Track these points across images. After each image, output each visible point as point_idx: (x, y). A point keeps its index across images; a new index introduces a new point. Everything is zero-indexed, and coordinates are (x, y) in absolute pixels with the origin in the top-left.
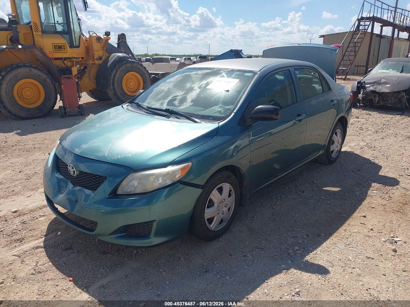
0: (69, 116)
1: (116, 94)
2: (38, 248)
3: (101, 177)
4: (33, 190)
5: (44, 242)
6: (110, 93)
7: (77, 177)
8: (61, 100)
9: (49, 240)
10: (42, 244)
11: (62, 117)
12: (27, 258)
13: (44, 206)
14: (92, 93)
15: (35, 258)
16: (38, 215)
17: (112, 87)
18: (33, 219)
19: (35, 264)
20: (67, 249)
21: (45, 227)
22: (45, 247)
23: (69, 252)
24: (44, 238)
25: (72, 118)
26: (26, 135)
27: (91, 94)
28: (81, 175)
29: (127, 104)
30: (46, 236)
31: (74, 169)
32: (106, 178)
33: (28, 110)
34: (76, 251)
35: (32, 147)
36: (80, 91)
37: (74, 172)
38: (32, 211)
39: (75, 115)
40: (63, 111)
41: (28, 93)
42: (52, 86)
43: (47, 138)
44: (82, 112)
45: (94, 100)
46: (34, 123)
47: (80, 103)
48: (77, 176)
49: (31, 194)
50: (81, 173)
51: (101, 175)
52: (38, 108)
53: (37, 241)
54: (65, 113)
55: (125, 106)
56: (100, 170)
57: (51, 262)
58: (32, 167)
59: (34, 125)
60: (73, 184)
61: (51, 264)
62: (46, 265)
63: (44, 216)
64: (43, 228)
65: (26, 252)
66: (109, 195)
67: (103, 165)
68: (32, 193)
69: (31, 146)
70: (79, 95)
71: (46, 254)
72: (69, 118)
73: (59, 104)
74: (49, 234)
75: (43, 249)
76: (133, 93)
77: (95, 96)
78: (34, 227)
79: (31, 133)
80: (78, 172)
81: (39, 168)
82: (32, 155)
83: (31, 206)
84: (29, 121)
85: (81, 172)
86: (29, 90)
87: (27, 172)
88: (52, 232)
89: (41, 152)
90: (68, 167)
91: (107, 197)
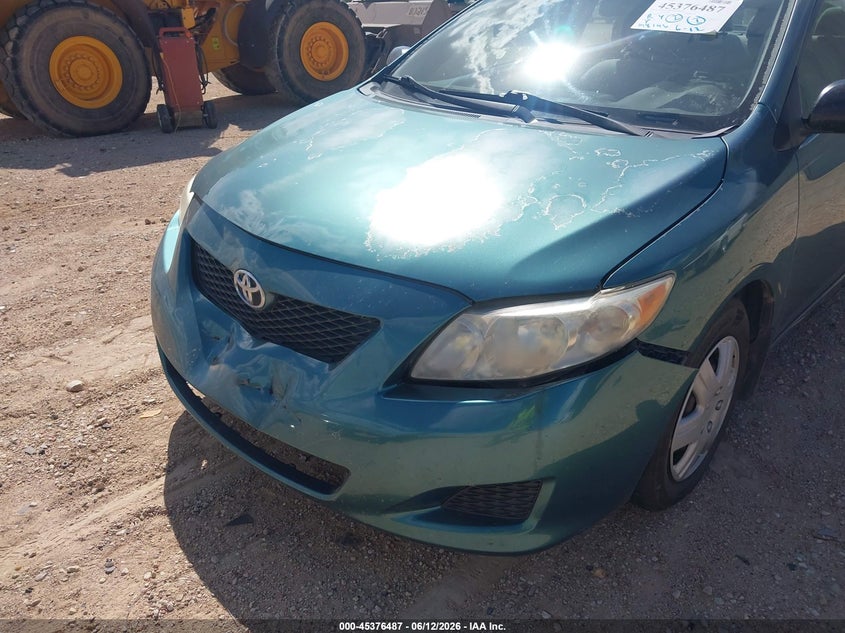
0: (181, 129)
1: (285, 77)
2: (150, 513)
3: (357, 319)
4: (117, 322)
5: (167, 493)
6: (272, 74)
7: (266, 312)
8: (160, 88)
9: (181, 485)
10: (161, 502)
11: (166, 131)
12: (121, 550)
13: (153, 374)
14: (228, 77)
15: (147, 552)
16: (140, 401)
17: (276, 59)
18: (129, 412)
19: (148, 575)
20: (235, 522)
21: (162, 443)
22: (169, 512)
23: (243, 530)
24: (163, 480)
25: (189, 132)
26: (86, 174)
27: (224, 79)
28: (280, 306)
29: (372, 85)
30: (168, 470)
31: (258, 288)
32: (374, 325)
33: (87, 113)
34: (265, 532)
35: (104, 203)
36: (204, 69)
37: (256, 296)
38: (120, 387)
39: (195, 128)
40: (167, 116)
41: (83, 71)
42: (137, 55)
43: (137, 180)
44: (212, 119)
45: (231, 93)
46: (103, 145)
47: (205, 98)
48: (268, 308)
49: (112, 334)
50: (280, 301)
51: (355, 312)
52: (108, 109)
53: (145, 489)
54: (173, 122)
55: (367, 89)
56: (352, 298)
57: (196, 570)
58: (107, 256)
59: (102, 150)
60: (252, 332)
61: (194, 575)
62: (182, 580)
63: (154, 403)
64: (157, 443)
65: (119, 527)
66: (387, 384)
67: (361, 280)
68: (117, 332)
69: (100, 200)
70: (203, 78)
71: (178, 536)
72: (184, 133)
73: (157, 99)
74: (175, 464)
75: (165, 520)
76: (326, 74)
77: (234, 84)
78: (134, 440)
79: (98, 171)
80: (271, 299)
81: (127, 260)
82: (106, 224)
83: (118, 371)
84: (88, 142)
85: (281, 297)
86: (85, 65)
87: (97, 270)
88: (184, 459)
89: (127, 218)
90: (236, 280)
91: (380, 389)
